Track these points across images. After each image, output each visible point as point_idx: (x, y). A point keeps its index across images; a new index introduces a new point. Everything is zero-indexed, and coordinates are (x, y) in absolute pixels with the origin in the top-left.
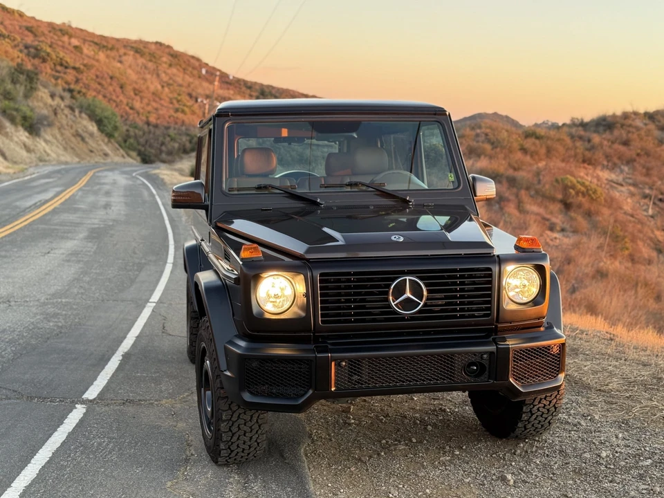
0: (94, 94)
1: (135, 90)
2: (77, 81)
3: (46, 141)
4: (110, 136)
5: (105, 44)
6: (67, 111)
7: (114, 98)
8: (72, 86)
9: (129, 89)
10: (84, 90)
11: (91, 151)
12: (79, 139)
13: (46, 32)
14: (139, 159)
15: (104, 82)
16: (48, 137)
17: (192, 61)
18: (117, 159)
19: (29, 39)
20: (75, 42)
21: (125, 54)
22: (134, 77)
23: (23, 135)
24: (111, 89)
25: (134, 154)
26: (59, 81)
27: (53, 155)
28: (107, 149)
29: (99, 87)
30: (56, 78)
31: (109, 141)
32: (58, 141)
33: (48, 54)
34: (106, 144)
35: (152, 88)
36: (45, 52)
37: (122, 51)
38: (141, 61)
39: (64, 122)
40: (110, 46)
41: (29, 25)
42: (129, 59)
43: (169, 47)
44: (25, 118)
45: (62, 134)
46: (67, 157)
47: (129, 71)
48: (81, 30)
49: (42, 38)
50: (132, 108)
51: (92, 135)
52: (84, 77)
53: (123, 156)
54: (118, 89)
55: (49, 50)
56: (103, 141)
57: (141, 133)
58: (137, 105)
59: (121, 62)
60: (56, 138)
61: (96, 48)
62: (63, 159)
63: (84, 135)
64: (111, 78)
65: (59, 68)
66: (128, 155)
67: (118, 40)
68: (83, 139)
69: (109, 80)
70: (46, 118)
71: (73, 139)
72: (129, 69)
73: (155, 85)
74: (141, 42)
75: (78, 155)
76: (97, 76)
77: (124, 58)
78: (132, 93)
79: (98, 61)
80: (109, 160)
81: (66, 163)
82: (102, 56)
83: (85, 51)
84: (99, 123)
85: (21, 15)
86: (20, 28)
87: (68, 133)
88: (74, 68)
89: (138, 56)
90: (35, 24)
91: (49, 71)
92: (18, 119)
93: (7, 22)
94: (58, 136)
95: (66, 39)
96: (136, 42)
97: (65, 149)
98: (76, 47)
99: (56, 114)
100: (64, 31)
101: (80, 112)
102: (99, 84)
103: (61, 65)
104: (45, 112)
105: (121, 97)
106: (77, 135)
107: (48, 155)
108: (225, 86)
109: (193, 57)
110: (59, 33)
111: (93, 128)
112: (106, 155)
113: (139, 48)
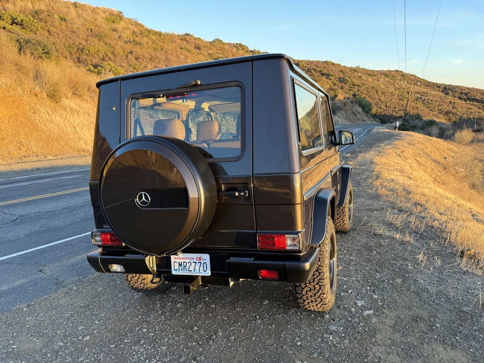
0: (365, 95)
1: (382, 92)
2: (358, 91)
3: (338, 117)
4: (367, 113)
5: (372, 74)
6: (350, 104)
7: (373, 96)
8: (356, 93)
10: (360, 94)
11: (358, 120)
12: (354, 115)
13: (348, 72)
14: (380, 122)
15: (369, 90)
16: (340, 115)
17: (411, 77)
18: (369, 122)
19: (341, 75)
20: (359, 74)
21: (380, 77)
24: (372, 93)
25: (378, 120)
26: (351, 92)
27: (341, 122)
28: (365, 118)
29: (367, 93)
30: (350, 90)
31: (367, 115)
32: (343, 116)
33: (348, 81)
34: (365, 116)
35: (390, 91)
36: (346, 80)
37: (379, 76)
38: (387, 79)
39: (348, 108)
40: (374, 74)
41: (342, 69)
42: (382, 79)
43: (401, 72)
45: (346, 113)
46: (347, 123)
47: (381, 84)
48: (363, 69)
49: (347, 74)
50: (380, 100)
51: (359, 113)
52: (361, 89)
53: (372, 121)
54: (375, 93)
55: (348, 79)
56: (364, 115)
57: (383, 111)
58: (382, 99)
59: (378, 81)
60: (343, 115)
61: (368, 76)
62: (344, 123)
63: (356, 113)
64: (373, 88)
65: (351, 86)
66: (375, 121)
67: (378, 71)
68: (355, 115)
69: (372, 89)
70: (339, 107)
71: (351, 115)
72: (382, 83)
73: (392, 89)
75: (351, 121)
76: (367, 88)
77: (379, 79)
78: (381, 94)
79: (368, 81)
80: (365, 123)
81: (346, 125)
82: (370, 79)
83: (363, 78)
84: (363, 107)
85: (339, 65)
86: (338, 71)
87: (349, 113)
88: (358, 85)
89: (386, 77)
90: (344, 69)
91: (347, 87)
93: (333, 70)
94: (344, 114)
95: (356, 74)
96: (386, 71)
97: (346, 119)
98: (360, 77)
99: (345, 105)
100: (355, 70)
101: (355, 104)
102: (367, 91)
103: (353, 85)
104: (340, 105)
105: (376, 96)
106: (353, 113)
107: (338, 122)
108: (427, 87)
109: (412, 75)
110: (354, 72)
111: (360, 110)
112: (364, 121)
113: (386, 74)
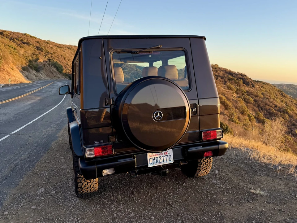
0: (56, 60)
1: (68, 59)
2: (51, 57)
3: (41, 74)
4: (60, 72)
5: (59, 46)
6: (48, 65)
7: (62, 61)
8: (50, 58)
9: (66, 59)
10: (53, 59)
11: (55, 76)
12: (51, 73)
13: (43, 43)
14: (69, 78)
15: (59, 57)
16: (42, 73)
18: (62, 79)
19: (38, 45)
20: (51, 46)
21: (65, 49)
22: (68, 55)
23: (34, 72)
24: (61, 59)
25: (68, 77)
26: (46, 57)
27: (43, 78)
28: (59, 76)
29: (58, 59)
30: (46, 56)
31: (60, 74)
32: (45, 74)
33: (43, 49)
34: (59, 75)
36: (42, 49)
37: (65, 48)
38: (70, 51)
39: (47, 68)
40: (61, 47)
41: (38, 41)
42: (67, 50)
44: (35, 67)
45: (46, 72)
46: (47, 78)
48: (53, 42)
49: (42, 45)
50: (67, 64)
51: (55, 72)
52: (53, 56)
53: (64, 78)
54: (63, 59)
55: (43, 48)
56: (58, 74)
57: (70, 71)
59: (64, 51)
60: (44, 73)
61: (57, 48)
62: (46, 79)
63: (53, 72)
64: (61, 56)
65: (46, 53)
66: (66, 78)
67: (63, 45)
68: (52, 73)
69: (61, 57)
70: (41, 67)
71: (49, 73)
72: (67, 53)
74: (70, 46)
75: (50, 78)
76: (57, 55)
77: (65, 50)
78: (67, 60)
79: (57, 51)
80: (60, 79)
81: (47, 80)
82: (59, 50)
83: (54, 48)
84: (57, 68)
85: (36, 38)
86: (35, 42)
87: (48, 71)
88: (51, 53)
89: (69, 50)
90: (39, 41)
91: (43, 54)
92: (33, 67)
93: (31, 40)
94: (45, 72)
95: (48, 45)
96: (69, 46)
97: (47, 76)
98: (51, 47)
99: (44, 66)
100: (48, 42)
101: (52, 66)
102: (58, 58)
103: (47, 52)
104: (41, 66)
105: (64, 61)
106: (51, 72)
107: (42, 78)
110: (47, 43)
111: (55, 70)
112: (59, 77)
